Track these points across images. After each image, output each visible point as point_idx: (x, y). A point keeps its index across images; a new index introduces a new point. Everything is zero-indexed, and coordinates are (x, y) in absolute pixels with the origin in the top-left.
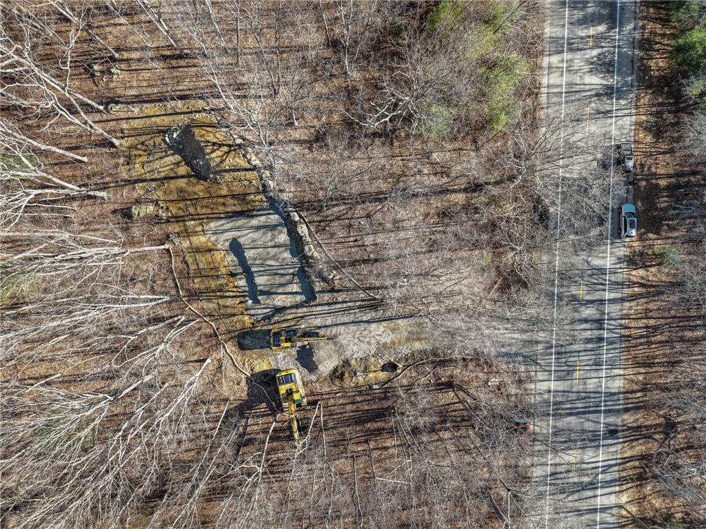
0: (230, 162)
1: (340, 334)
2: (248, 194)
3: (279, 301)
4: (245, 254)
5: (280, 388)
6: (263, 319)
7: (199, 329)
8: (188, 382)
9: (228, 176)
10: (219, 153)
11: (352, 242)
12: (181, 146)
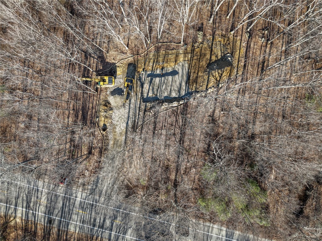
0: (212, 79)
1: (125, 109)
2: (196, 84)
3: (146, 86)
4: (170, 76)
5: (107, 77)
6: (140, 77)
7: (142, 48)
8: (120, 37)
9: (206, 77)
10: (217, 75)
11: (165, 124)
12: (224, 60)
